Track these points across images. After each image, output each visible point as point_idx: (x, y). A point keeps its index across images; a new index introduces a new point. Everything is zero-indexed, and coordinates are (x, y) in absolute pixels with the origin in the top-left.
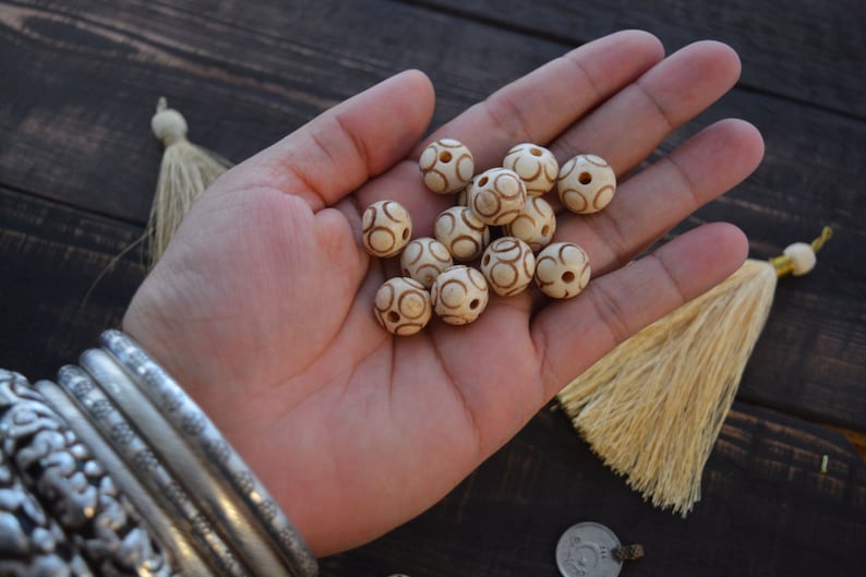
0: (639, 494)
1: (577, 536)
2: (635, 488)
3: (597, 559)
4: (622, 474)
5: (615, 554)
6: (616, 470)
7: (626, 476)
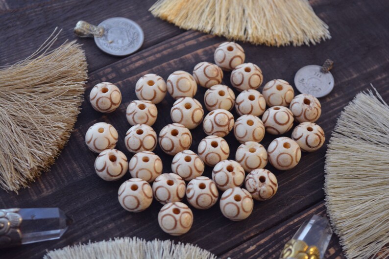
0: (304, 45)
1: (301, 79)
2: (300, 44)
3: (319, 80)
4: (289, 43)
5: (324, 71)
6: (285, 44)
7: (291, 43)
